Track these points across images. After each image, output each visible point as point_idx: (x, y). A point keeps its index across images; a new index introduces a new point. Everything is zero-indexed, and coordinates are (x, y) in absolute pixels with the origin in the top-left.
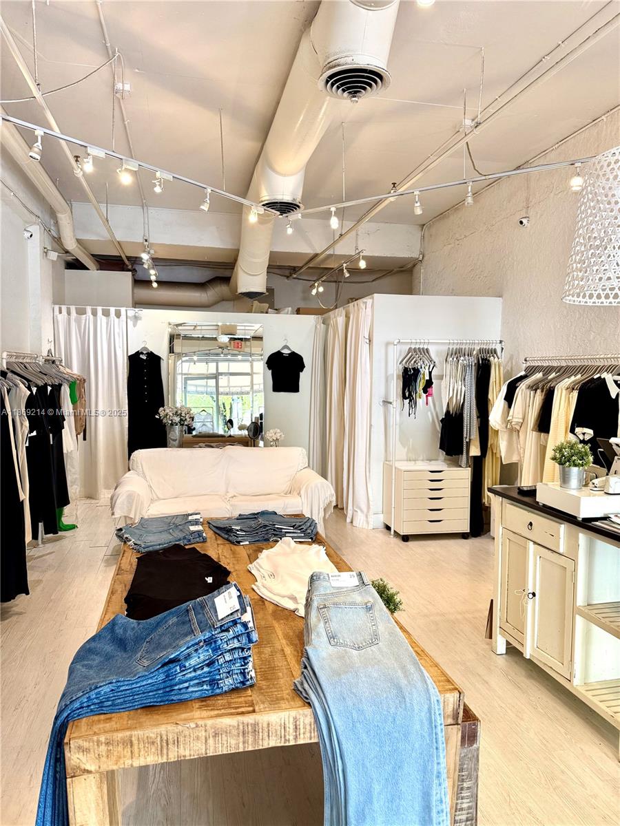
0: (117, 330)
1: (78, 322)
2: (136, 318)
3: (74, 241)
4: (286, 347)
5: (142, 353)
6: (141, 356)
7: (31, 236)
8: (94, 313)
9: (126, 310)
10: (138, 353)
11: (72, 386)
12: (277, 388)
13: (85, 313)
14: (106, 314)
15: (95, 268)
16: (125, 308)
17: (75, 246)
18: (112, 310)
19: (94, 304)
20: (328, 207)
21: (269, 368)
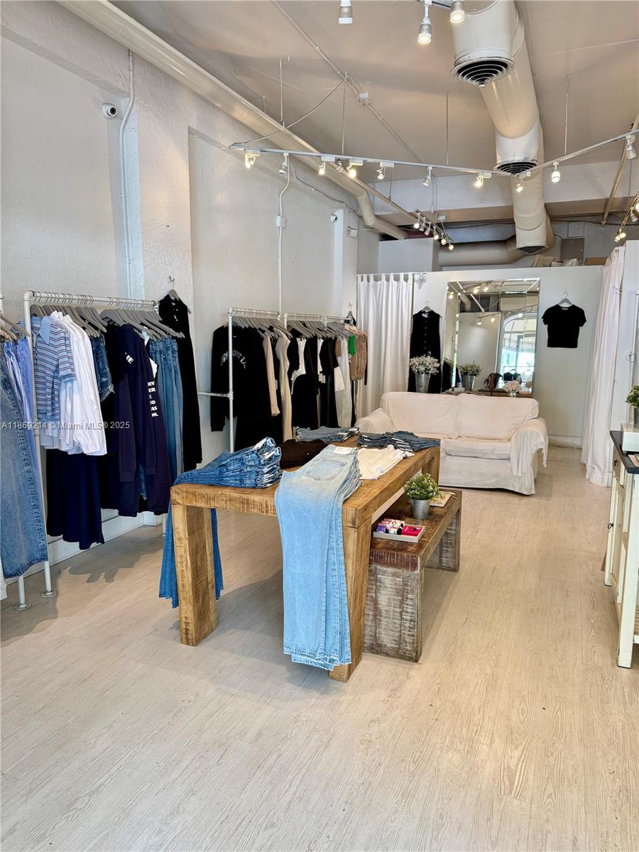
0: (404, 293)
1: (375, 287)
2: (422, 281)
3: (373, 217)
4: (566, 300)
5: (424, 312)
6: (423, 315)
7: (336, 219)
8: (388, 280)
9: (413, 275)
10: (421, 313)
11: (351, 340)
12: (552, 343)
13: (380, 280)
14: (397, 279)
15: (403, 237)
16: (412, 273)
17: (374, 221)
18: (402, 275)
19: (388, 271)
20: (551, 162)
21: (545, 322)
